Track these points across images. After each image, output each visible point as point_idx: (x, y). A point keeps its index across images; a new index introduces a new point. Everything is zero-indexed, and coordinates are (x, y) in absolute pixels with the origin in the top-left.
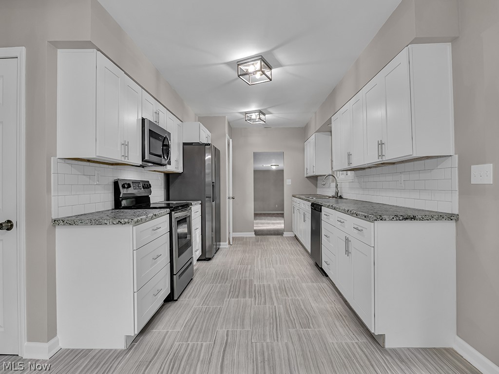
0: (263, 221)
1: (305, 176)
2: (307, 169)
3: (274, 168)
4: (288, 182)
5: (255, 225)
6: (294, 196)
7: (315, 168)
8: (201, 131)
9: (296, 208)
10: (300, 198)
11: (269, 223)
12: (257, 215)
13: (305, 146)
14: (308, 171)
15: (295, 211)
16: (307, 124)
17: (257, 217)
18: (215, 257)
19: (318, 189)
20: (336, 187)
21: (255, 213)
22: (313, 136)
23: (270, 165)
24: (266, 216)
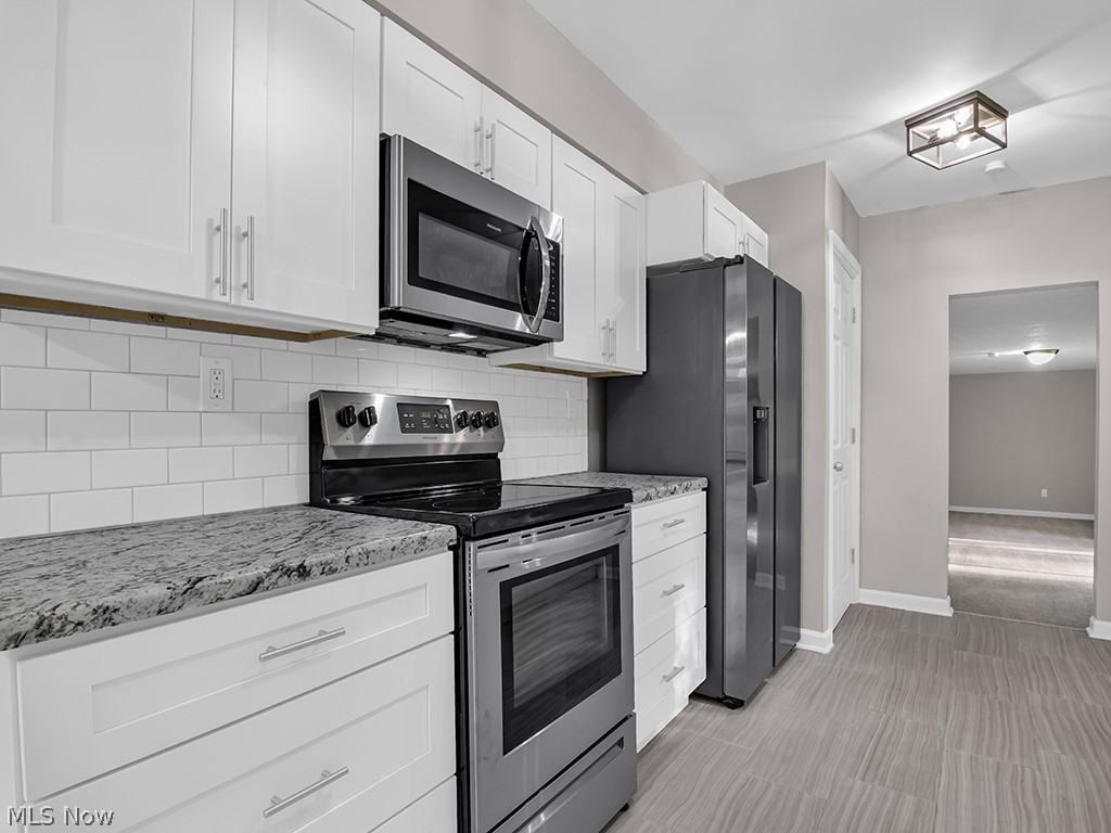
0: (988, 544)
3: (1039, 360)
5: (953, 555)
8: (712, 215)
11: (1013, 554)
12: (960, 518)
18: (767, 692)
21: (954, 509)
23: (1020, 352)
24: (1003, 526)
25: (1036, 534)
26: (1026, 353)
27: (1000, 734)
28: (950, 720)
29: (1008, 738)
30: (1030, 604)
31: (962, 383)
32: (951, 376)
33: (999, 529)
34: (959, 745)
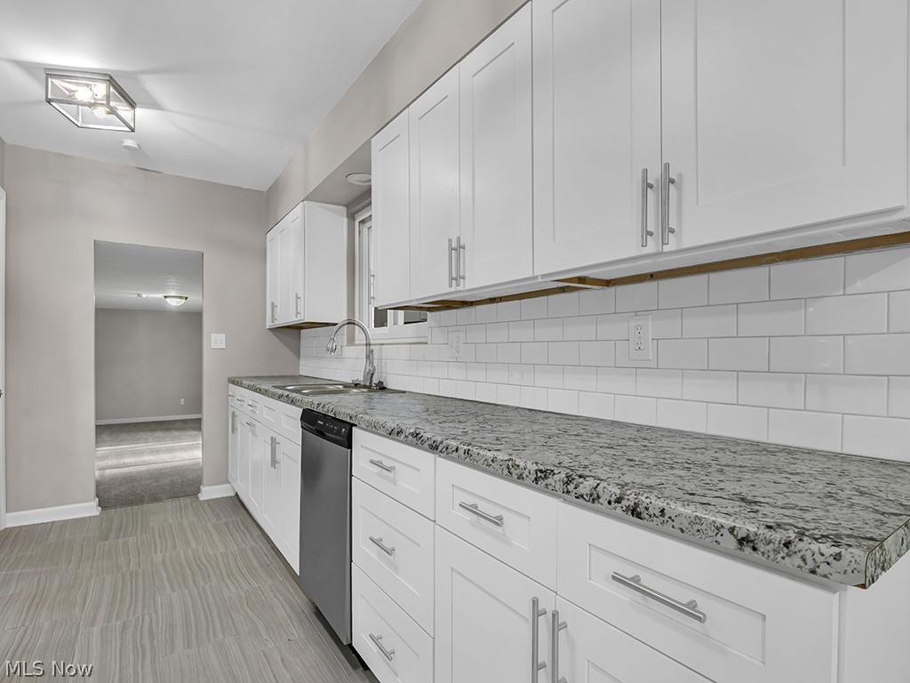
1: (269, 324)
2: (273, 306)
3: (174, 303)
4: (214, 340)
5: (99, 464)
6: (233, 381)
7: (300, 302)
9: (242, 419)
10: (259, 391)
12: (105, 431)
13: (268, 244)
14: (278, 311)
15: (239, 426)
16: (277, 181)
17: (105, 436)
19: (302, 362)
20: (368, 357)
21: (100, 423)
22: (298, 211)
23: (161, 296)
24: (152, 430)
25: (176, 433)
26: (165, 297)
27: (128, 598)
28: (87, 605)
29: (134, 599)
30: (166, 487)
31: (105, 314)
32: (96, 309)
33: (149, 434)
34: (93, 625)
